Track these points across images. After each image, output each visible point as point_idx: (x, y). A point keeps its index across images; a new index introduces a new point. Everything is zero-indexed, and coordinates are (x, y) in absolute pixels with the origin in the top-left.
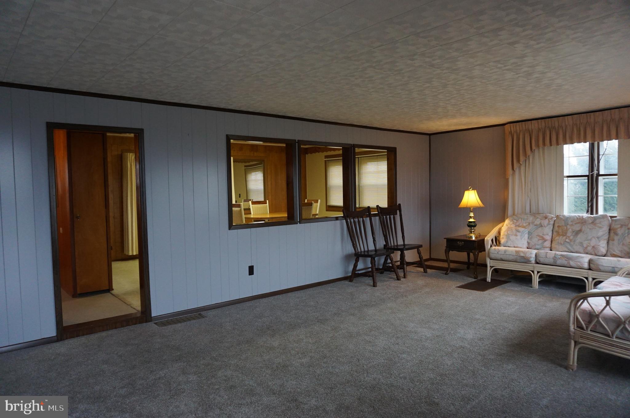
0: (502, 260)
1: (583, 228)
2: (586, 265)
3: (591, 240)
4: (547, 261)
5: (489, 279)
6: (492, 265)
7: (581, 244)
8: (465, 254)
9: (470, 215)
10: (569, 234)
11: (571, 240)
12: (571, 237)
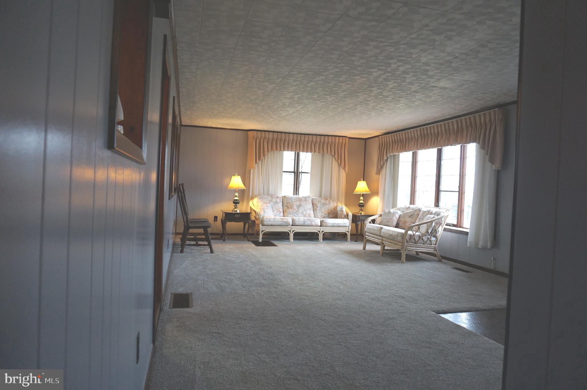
0: (272, 225)
1: (301, 203)
2: (319, 224)
3: (307, 210)
4: (300, 223)
5: (260, 240)
6: (263, 230)
7: (302, 213)
8: (242, 224)
9: (236, 195)
10: (295, 207)
11: (296, 211)
12: (296, 209)
